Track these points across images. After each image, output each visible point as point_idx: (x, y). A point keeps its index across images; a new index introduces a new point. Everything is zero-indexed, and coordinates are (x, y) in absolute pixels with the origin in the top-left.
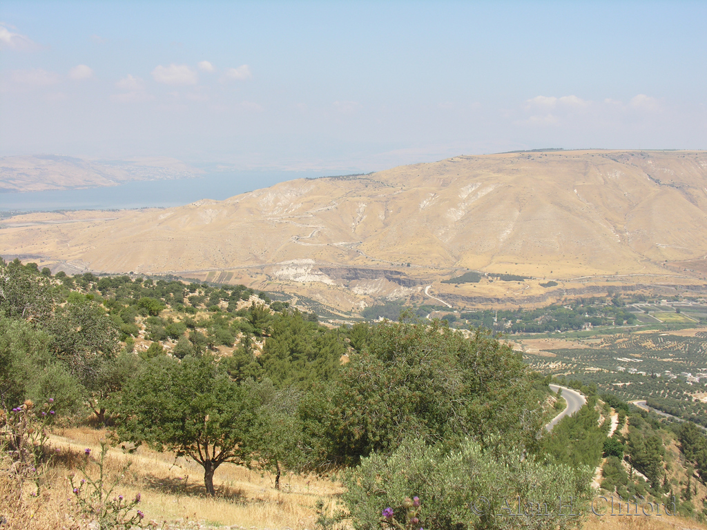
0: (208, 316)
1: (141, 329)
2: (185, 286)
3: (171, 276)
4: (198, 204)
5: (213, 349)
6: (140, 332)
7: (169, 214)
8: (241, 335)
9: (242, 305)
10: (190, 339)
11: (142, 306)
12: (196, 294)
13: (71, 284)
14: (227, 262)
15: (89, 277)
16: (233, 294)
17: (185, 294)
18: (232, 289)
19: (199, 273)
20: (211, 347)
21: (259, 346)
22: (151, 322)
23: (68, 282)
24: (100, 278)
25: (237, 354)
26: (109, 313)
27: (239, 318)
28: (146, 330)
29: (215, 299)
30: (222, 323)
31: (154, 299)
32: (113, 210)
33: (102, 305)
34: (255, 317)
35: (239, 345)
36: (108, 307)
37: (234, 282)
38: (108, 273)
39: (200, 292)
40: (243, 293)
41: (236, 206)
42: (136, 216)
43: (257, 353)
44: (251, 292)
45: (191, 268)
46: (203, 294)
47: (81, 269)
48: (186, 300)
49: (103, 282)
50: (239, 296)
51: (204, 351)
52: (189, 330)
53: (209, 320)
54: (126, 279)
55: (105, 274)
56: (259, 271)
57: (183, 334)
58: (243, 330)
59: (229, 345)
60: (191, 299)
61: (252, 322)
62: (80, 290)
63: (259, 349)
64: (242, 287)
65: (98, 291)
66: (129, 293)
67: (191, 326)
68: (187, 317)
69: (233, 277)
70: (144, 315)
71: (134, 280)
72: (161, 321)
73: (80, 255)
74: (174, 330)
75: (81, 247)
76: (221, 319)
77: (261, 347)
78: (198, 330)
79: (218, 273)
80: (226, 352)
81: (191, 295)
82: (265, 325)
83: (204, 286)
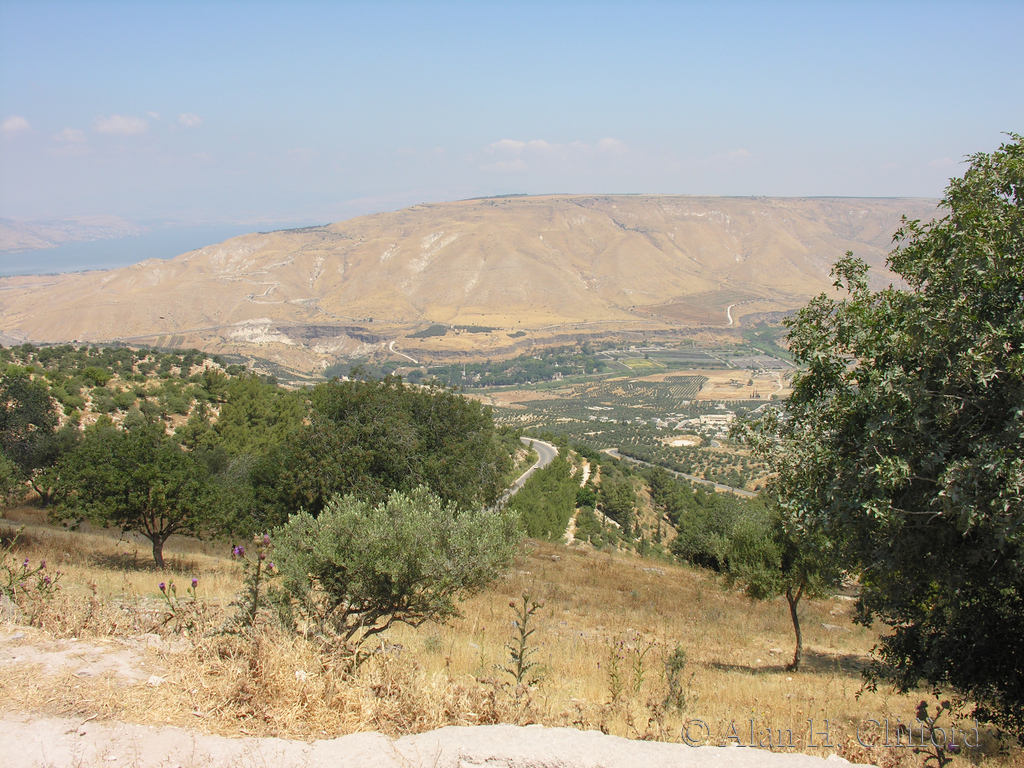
0: (159, 384)
1: (87, 401)
2: (133, 352)
3: (118, 343)
4: (144, 264)
5: (166, 419)
6: (87, 404)
7: (113, 276)
8: (195, 402)
9: (196, 370)
10: (141, 409)
11: (88, 376)
12: (146, 361)
13: (10, 356)
14: (178, 326)
15: (29, 348)
16: (186, 359)
17: (134, 362)
18: (184, 354)
19: (149, 339)
20: (164, 417)
21: (215, 413)
22: (98, 393)
23: (6, 355)
24: (41, 348)
25: (192, 422)
26: (52, 385)
27: (193, 384)
28: (93, 402)
29: (167, 366)
30: (174, 391)
31: (100, 368)
32: (52, 275)
33: (44, 377)
34: (209, 382)
35: (193, 413)
36: (50, 379)
37: (186, 346)
38: (50, 342)
39: (150, 359)
40: (196, 357)
41: (185, 265)
42: (77, 280)
43: (213, 420)
44: (205, 356)
45: (138, 334)
46: (153, 360)
47: (20, 339)
48: (135, 368)
49: (44, 352)
50: (192, 362)
51: (157, 421)
52: (139, 400)
53: (160, 388)
54: (69, 349)
55: (47, 344)
56: (213, 333)
57: (133, 404)
58: (197, 397)
59: (184, 414)
60: (140, 366)
61: (206, 388)
62: (19, 363)
63: (216, 416)
64: (195, 351)
65: (39, 363)
66: (73, 364)
67: (141, 395)
68: (136, 386)
69: (186, 341)
70: (90, 386)
71: (78, 349)
72: (109, 391)
73: (17, 325)
74: (123, 401)
75: (19, 316)
76: (173, 386)
77: (218, 414)
78: (149, 399)
79: (169, 337)
80: (181, 421)
81: (140, 362)
82: (220, 390)
83: (155, 352)
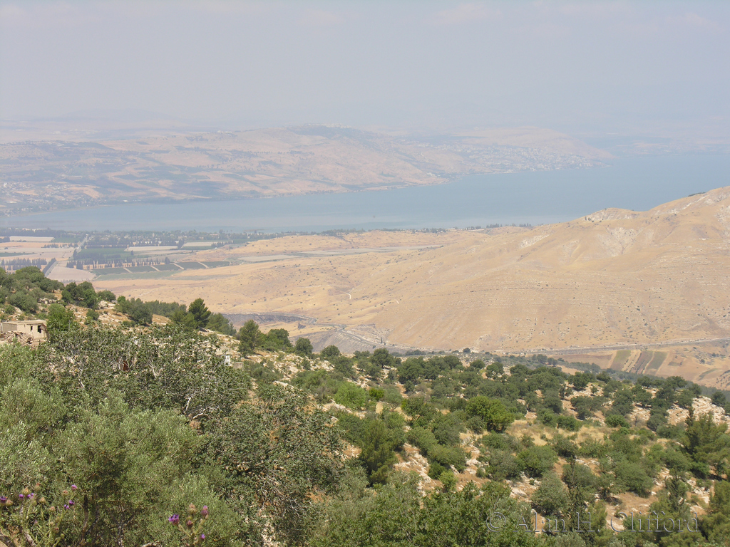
0: (601, 435)
1: (469, 456)
2: (565, 377)
3: (542, 359)
5: (608, 500)
6: (468, 462)
7: (539, 238)
8: (666, 474)
9: (677, 416)
10: (565, 479)
11: (474, 412)
12: (587, 392)
13: (349, 370)
14: (653, 333)
15: (382, 358)
16: (660, 395)
17: (564, 393)
18: (657, 384)
19: (597, 354)
20: (605, 496)
21: (701, 497)
22: (490, 443)
23: (343, 366)
24: (403, 360)
25: (656, 509)
26: (411, 424)
27: (664, 441)
28: (480, 459)
29: (624, 405)
30: (627, 450)
31: (496, 399)
32: (434, 231)
33: (399, 409)
34: (694, 439)
35: (660, 493)
36: (409, 413)
37: (666, 371)
38: (422, 350)
39: (594, 390)
40: (679, 392)
42: (476, 242)
43: (697, 510)
44: (697, 391)
45: (583, 343)
46: (600, 392)
47: (371, 342)
48: (566, 405)
49: (407, 366)
50: (671, 400)
51: (592, 502)
52: (562, 461)
53: (603, 443)
54: (452, 362)
55: (417, 352)
56: (718, 350)
57: (550, 468)
58: (669, 464)
59: (643, 493)
60: (575, 402)
61: (689, 450)
62: (363, 384)
63: (702, 503)
64: (678, 382)
65: (398, 384)
66: (457, 389)
67: (566, 453)
68: (560, 436)
69: (666, 362)
70: (477, 431)
71: (466, 365)
72: (510, 441)
73: (371, 316)
74: (533, 461)
75: (373, 301)
76: (627, 442)
77: (707, 500)
78: (581, 461)
79: (636, 353)
80: (636, 506)
81: (576, 394)
82: (715, 455)
83: (603, 379)
